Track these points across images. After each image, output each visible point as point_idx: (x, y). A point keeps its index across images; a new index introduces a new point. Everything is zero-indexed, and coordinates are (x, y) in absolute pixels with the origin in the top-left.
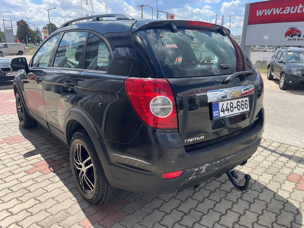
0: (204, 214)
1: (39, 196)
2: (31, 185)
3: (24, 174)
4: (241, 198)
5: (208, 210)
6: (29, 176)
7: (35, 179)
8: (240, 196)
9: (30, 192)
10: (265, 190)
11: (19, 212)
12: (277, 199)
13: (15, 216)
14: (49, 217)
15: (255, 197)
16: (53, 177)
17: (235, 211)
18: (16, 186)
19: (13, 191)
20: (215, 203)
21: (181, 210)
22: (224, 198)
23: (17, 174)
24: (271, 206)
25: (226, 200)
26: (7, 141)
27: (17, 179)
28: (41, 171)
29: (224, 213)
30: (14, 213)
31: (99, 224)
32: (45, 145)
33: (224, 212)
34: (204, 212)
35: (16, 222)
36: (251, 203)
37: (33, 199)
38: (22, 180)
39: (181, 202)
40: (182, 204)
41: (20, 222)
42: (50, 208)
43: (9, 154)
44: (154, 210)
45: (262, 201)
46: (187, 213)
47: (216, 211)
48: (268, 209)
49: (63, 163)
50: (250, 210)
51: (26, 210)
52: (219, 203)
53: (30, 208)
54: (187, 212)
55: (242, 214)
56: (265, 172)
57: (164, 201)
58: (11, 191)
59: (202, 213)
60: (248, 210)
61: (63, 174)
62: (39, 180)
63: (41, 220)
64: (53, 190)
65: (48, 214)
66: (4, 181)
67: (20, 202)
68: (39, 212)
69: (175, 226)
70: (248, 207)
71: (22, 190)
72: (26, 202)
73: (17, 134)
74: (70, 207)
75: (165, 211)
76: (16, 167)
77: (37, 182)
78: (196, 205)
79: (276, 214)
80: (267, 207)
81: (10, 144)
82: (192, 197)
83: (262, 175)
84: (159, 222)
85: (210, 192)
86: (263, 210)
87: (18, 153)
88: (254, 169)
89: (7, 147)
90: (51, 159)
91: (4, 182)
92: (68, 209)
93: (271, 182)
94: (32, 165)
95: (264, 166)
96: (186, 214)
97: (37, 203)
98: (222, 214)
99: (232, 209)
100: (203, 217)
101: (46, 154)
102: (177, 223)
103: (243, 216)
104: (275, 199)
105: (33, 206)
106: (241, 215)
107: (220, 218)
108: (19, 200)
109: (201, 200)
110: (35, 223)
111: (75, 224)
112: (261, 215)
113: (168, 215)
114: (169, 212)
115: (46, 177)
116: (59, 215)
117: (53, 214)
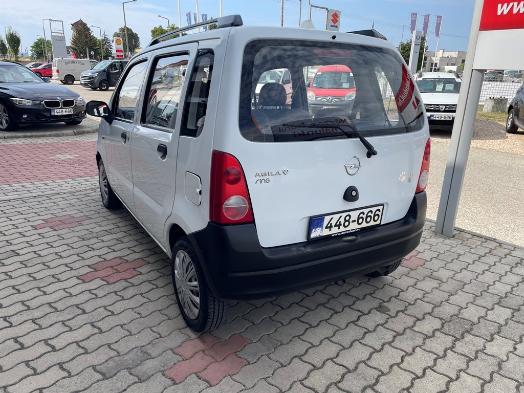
0: (383, 374)
1: (99, 321)
2: (87, 301)
3: (75, 281)
4: (452, 348)
5: (390, 367)
6: (84, 285)
7: (94, 292)
8: (450, 345)
9: (84, 312)
10: (497, 336)
11: (65, 347)
12: (520, 355)
13: (58, 353)
14: (114, 358)
15: (479, 348)
16: (123, 290)
17: (441, 371)
18: (63, 301)
19: (56, 310)
20: (404, 354)
21: (340, 363)
22: (420, 347)
23: (64, 281)
24: (507, 366)
25: (425, 350)
26: (51, 225)
27: (64, 289)
28: (103, 278)
29: (420, 375)
30: (57, 348)
31: (197, 376)
32: (112, 234)
33: (420, 373)
34: (383, 369)
35: (59, 363)
36: (470, 358)
37: (89, 325)
38: (74, 291)
39: (341, 348)
40: (342, 352)
41: (66, 364)
42: (116, 342)
43: (52, 247)
44: (293, 358)
45: (492, 356)
46: (351, 369)
47: (405, 370)
48: (502, 371)
49: (140, 267)
50: (468, 371)
51: (77, 343)
52: (411, 354)
53: (83, 340)
54: (351, 367)
55: (454, 377)
56: (498, 304)
57: (311, 344)
58: (53, 310)
59: (380, 371)
60: (464, 371)
61: (139, 285)
62: (100, 293)
63: (101, 363)
64: (122, 312)
65: (113, 353)
66: (43, 291)
67: (67, 329)
68: (98, 348)
69: (329, 390)
70: (464, 366)
71: (72, 309)
72: (77, 329)
73: (66, 213)
74: (149, 344)
75: (313, 362)
76: (63, 268)
77: (97, 297)
78: (368, 355)
79: (518, 382)
80: (500, 368)
81: (55, 230)
82: (361, 341)
83: (492, 309)
84: (300, 381)
85: (394, 334)
86: (493, 374)
87: (68, 245)
88: (477, 296)
89: (51, 234)
90: (120, 257)
91: (42, 293)
92: (146, 347)
93: (510, 322)
94: (89, 266)
95: (497, 292)
96: (349, 371)
97: (96, 332)
98: (416, 375)
99: (435, 368)
100: (381, 379)
101: (113, 250)
102: (333, 386)
103: (454, 382)
104: (516, 355)
105: (88, 338)
106: (451, 380)
107: (412, 383)
108: (65, 326)
109: (378, 347)
110: (90, 366)
111: (156, 373)
112: (489, 383)
113: (318, 371)
114: (319, 365)
115: (111, 288)
116: (131, 356)
117: (122, 354)
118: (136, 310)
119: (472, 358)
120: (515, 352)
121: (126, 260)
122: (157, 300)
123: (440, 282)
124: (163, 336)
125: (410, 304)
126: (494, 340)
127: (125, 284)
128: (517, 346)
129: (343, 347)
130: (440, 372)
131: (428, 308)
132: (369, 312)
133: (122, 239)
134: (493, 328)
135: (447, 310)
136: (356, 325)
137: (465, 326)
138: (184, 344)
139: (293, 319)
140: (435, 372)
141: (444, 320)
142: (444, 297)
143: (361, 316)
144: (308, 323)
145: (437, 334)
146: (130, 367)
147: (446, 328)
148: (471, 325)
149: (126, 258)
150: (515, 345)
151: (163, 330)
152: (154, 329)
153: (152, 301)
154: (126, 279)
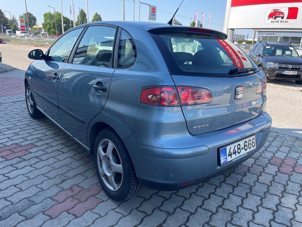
0: (186, 199)
4: (224, 182)
5: (190, 195)
8: (223, 180)
10: (248, 173)
12: (261, 182)
14: (9, 206)
15: (239, 180)
16: (17, 163)
24: (255, 189)
25: (209, 184)
28: (4, 157)
29: (207, 197)
31: (68, 213)
32: (11, 130)
34: (186, 196)
36: (234, 186)
42: (11, 196)
45: (246, 184)
47: (199, 196)
48: (252, 192)
49: (30, 149)
52: (202, 187)
59: (184, 197)
60: (232, 193)
61: (29, 160)
64: (16, 177)
65: (8, 203)
70: (232, 191)
74: (34, 195)
75: (144, 197)
79: (261, 197)
80: (251, 190)
86: (247, 194)
90: (17, 144)
92: (32, 197)
93: (254, 165)
98: (205, 198)
100: (185, 202)
101: (11, 139)
103: (226, 200)
104: (259, 182)
106: (225, 199)
107: (203, 203)
111: (39, 213)
112: (245, 199)
113: (147, 201)
114: (148, 198)
115: (9, 163)
116: (21, 204)
117: (14, 203)
118: (26, 175)
119: (236, 186)
120: (258, 181)
121: (20, 145)
122: (41, 168)
124: (44, 189)
126: (247, 176)
127: (19, 160)
130: (218, 195)
133: (18, 133)
134: (245, 170)
138: (59, 194)
140: (216, 195)
146: (20, 211)
149: (20, 144)
150: (258, 177)
151: (45, 186)
152: (38, 186)
153: (37, 169)
154: (20, 157)
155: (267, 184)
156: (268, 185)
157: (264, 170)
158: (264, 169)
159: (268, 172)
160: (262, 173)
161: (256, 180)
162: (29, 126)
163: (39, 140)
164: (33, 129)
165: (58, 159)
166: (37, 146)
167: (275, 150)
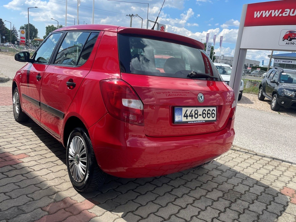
4: (229, 207)
5: (191, 217)
8: (228, 206)
10: (256, 201)
12: (270, 212)
15: (246, 207)
16: (8, 171)
17: (223, 220)
20: (200, 210)
21: (160, 215)
22: (209, 206)
24: (263, 217)
25: (213, 208)
32: (3, 138)
33: (210, 221)
34: (186, 219)
39: (160, 206)
40: (161, 209)
44: (128, 213)
45: (253, 212)
46: (166, 218)
47: (200, 219)
48: (260, 220)
49: (23, 158)
50: (239, 220)
52: (204, 210)
56: (256, 184)
57: (140, 204)
60: (237, 220)
61: (21, 169)
64: (6, 185)
70: (237, 217)
74: (24, 204)
75: (141, 215)
78: (177, 211)
80: (258, 218)
82: (173, 203)
83: (253, 187)
85: (194, 199)
88: (243, 180)
90: (9, 152)
92: (22, 206)
93: (263, 194)
95: (255, 178)
96: (165, 220)
99: (219, 218)
101: (4, 147)
104: (268, 211)
109: (184, 206)
113: (144, 220)
114: (145, 216)
116: (10, 211)
117: (3, 210)
118: (17, 184)
119: (242, 212)
120: (267, 210)
121: (13, 154)
122: (33, 178)
123: (222, 172)
124: (35, 199)
125: (204, 183)
126: (254, 203)
127: (11, 168)
128: (268, 207)
129: (162, 206)
131: (215, 185)
132: (179, 187)
133: (11, 142)
134: (254, 197)
135: (227, 187)
136: (170, 194)
137: (237, 195)
138: (50, 205)
139: (129, 190)
140: (219, 220)
141: (224, 192)
142: (224, 180)
143: (173, 189)
144: (139, 193)
145: (220, 199)
146: (8, 218)
147: (225, 196)
148: (241, 195)
150: (266, 206)
151: (35, 196)
152: (29, 195)
153: (29, 179)
154: (11, 165)
155: (276, 214)
156: (278, 215)
157: (274, 200)
158: (274, 198)
159: (278, 202)
160: (272, 203)
161: (265, 208)
162: (23, 136)
163: (32, 150)
164: (27, 139)
165: (52, 170)
166: (30, 156)
167: (287, 180)
